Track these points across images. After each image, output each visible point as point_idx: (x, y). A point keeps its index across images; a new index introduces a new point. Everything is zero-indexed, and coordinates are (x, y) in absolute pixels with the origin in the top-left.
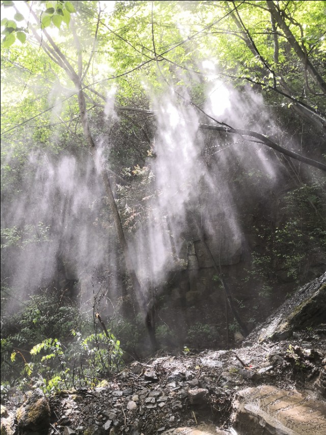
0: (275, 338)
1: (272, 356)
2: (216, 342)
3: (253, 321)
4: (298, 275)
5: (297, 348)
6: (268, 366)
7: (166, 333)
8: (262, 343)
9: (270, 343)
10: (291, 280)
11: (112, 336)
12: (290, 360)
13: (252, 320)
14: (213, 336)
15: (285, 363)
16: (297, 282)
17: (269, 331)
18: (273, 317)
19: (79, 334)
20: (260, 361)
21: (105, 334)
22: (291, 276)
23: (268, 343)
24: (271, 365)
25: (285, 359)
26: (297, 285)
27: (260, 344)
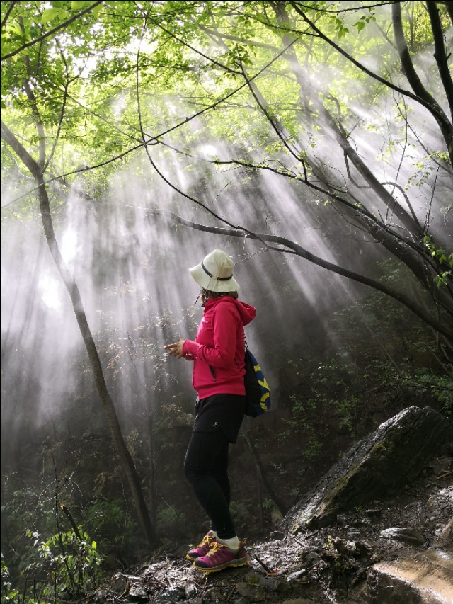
0: (314, 525)
1: (307, 553)
2: (246, 527)
3: (297, 493)
4: (353, 425)
5: (338, 541)
6: (300, 569)
7: (174, 518)
8: (296, 534)
9: (307, 532)
10: (345, 432)
11: (85, 535)
12: (328, 558)
13: (295, 492)
14: (241, 518)
15: (323, 564)
16: (353, 435)
17: (306, 515)
18: (314, 492)
19: (36, 534)
21: (74, 533)
22: (345, 427)
23: (304, 533)
24: (304, 567)
25: (322, 558)
26: (352, 439)
27: (294, 534)
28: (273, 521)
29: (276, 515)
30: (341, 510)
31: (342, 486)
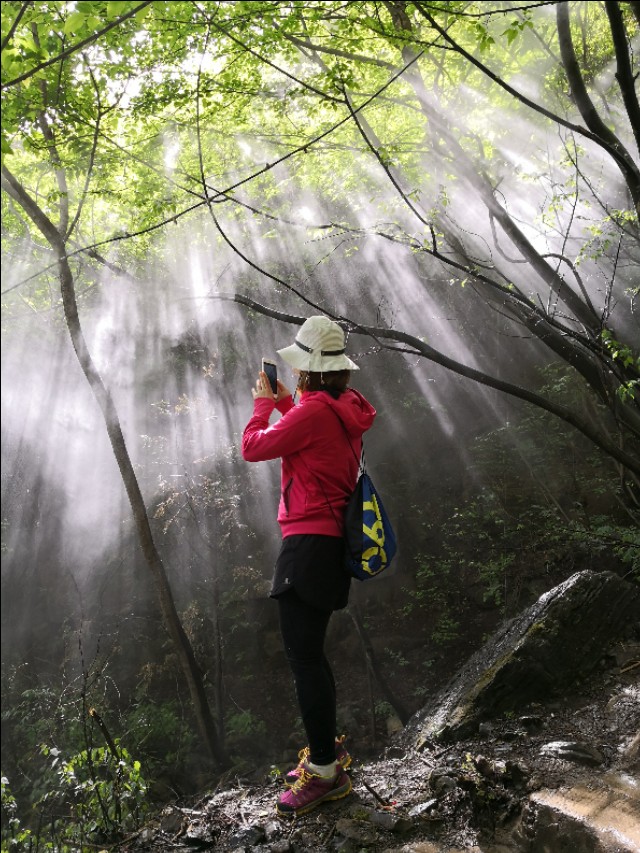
0: (447, 737)
1: (437, 777)
3: (423, 692)
4: (502, 596)
5: (481, 760)
6: (428, 799)
7: (249, 729)
8: (421, 750)
9: (437, 747)
10: (490, 606)
11: (125, 752)
12: (468, 785)
13: (421, 691)
15: (459, 792)
16: (503, 611)
17: (435, 724)
18: (447, 691)
19: (55, 751)
20: (414, 789)
21: (109, 750)
22: (492, 599)
23: (432, 749)
24: (433, 797)
25: (459, 784)
26: (502, 617)
27: (418, 751)
28: (390, 733)
29: (394, 724)
30: (485, 717)
31: (488, 681)
